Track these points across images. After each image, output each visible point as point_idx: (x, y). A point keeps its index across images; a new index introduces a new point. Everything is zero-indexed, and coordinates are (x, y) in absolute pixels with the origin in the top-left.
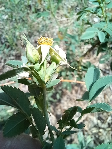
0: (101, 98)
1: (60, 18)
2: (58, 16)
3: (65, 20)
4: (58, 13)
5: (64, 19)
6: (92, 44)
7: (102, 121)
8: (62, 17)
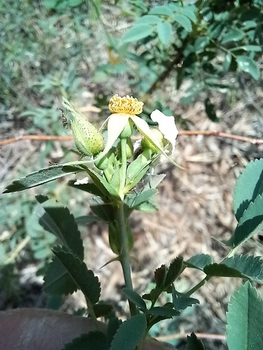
0: (217, 201)
1: (114, 23)
2: (109, 20)
3: (125, 29)
4: (108, 11)
5: (123, 25)
6: (164, 63)
7: (222, 252)
8: (120, 22)
